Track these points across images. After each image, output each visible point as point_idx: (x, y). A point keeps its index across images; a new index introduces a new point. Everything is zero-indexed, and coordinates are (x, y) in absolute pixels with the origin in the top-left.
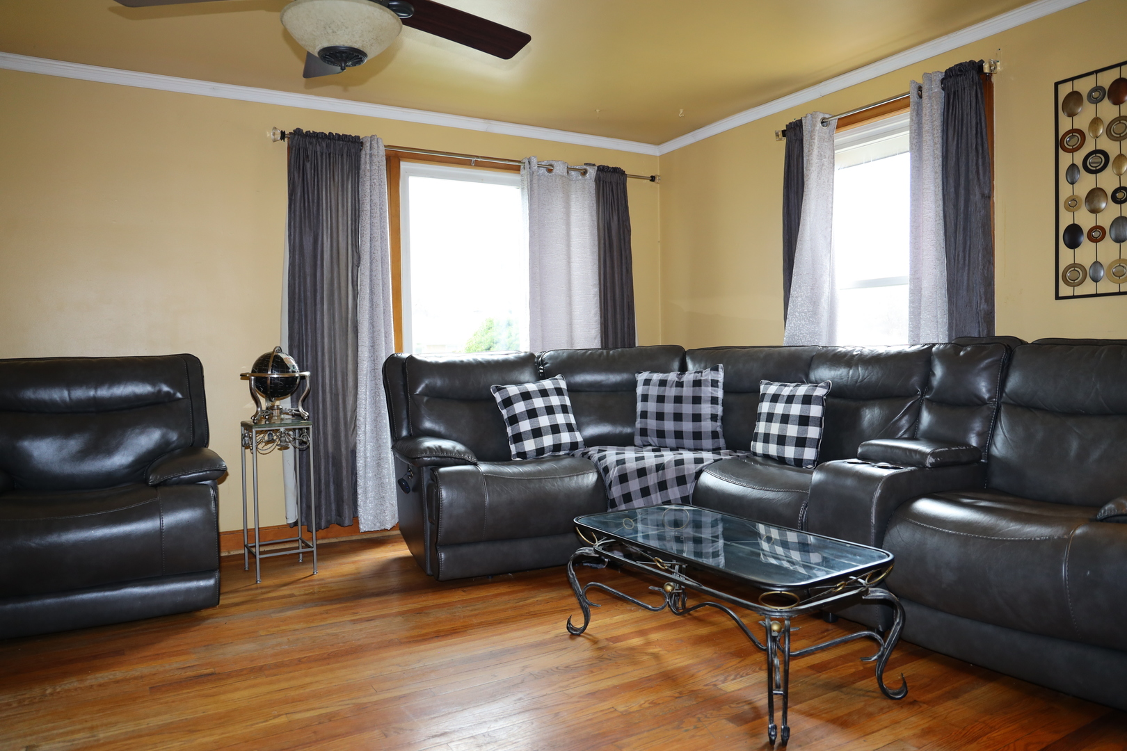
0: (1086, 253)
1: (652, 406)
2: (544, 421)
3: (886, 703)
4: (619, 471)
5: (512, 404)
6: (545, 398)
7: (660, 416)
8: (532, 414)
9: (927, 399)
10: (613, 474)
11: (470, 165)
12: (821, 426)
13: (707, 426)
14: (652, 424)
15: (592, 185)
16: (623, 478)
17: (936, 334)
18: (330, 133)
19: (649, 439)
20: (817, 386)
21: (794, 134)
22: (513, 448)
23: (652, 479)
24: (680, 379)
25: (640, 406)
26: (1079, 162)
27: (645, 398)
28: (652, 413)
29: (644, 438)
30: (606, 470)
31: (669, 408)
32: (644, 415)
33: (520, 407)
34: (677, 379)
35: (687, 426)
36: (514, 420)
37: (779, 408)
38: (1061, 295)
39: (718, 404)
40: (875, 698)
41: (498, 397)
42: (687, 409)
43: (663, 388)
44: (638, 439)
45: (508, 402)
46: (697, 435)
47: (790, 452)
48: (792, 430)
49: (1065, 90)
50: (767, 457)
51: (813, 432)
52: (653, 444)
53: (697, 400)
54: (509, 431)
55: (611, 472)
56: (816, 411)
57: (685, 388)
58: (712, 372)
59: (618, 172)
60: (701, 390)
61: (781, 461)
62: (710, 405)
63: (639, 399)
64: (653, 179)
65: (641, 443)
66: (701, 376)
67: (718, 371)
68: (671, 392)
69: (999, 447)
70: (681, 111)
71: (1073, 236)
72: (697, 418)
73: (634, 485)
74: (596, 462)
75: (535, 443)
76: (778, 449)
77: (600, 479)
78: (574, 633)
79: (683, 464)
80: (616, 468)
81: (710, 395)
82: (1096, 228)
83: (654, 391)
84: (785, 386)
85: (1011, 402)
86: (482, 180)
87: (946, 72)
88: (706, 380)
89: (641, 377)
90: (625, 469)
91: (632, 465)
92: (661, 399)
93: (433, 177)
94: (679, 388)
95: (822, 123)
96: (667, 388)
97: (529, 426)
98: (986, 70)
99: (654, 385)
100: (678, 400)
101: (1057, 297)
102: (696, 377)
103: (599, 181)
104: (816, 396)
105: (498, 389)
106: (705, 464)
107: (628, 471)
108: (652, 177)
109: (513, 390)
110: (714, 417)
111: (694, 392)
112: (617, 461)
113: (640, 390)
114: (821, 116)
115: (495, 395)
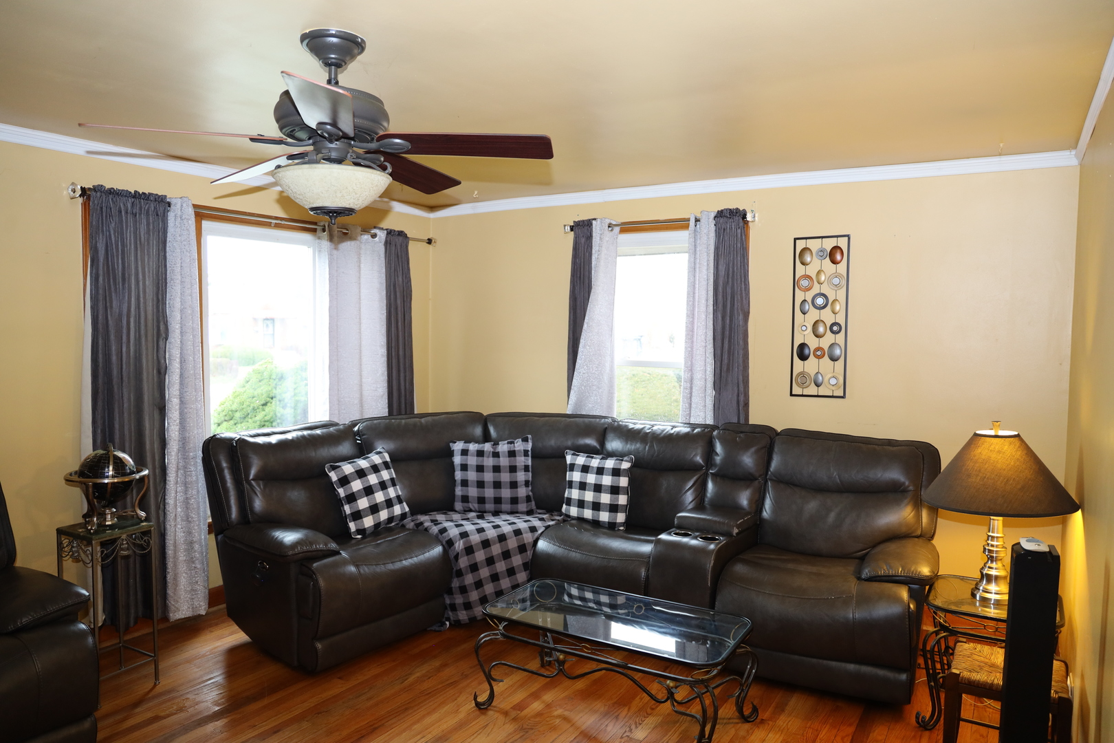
0: (811, 366)
1: (472, 476)
2: (379, 497)
3: (747, 726)
4: (464, 543)
5: (349, 483)
6: (377, 474)
7: (481, 484)
8: (369, 491)
9: (711, 473)
10: (459, 546)
11: (270, 226)
12: (628, 495)
13: (522, 492)
14: (473, 492)
15: (381, 249)
16: (469, 550)
17: (704, 415)
18: (136, 192)
19: (471, 505)
20: (622, 460)
21: (582, 230)
22: (352, 526)
23: (496, 549)
24: (495, 449)
25: (458, 475)
26: (809, 299)
27: (464, 467)
28: (472, 481)
29: (466, 504)
30: (450, 543)
31: (488, 477)
32: (465, 483)
33: (357, 485)
34: (492, 450)
35: (506, 493)
36: (352, 498)
37: (591, 478)
38: (793, 393)
39: (529, 471)
40: (738, 723)
41: (334, 476)
42: (505, 477)
43: (481, 458)
44: (458, 505)
45: (344, 481)
46: (514, 501)
47: (604, 516)
48: (605, 498)
49: (801, 245)
50: (581, 520)
51: (623, 500)
52: (473, 509)
53: (513, 469)
54: (347, 509)
55: (457, 545)
56: (624, 482)
57: (501, 459)
58: (524, 443)
59: (401, 234)
60: (516, 460)
61: (596, 524)
62: (524, 473)
63: (458, 468)
64: (430, 241)
65: (462, 508)
66: (514, 446)
67: (528, 441)
68: (489, 462)
69: (767, 511)
70: (476, 193)
71: (802, 353)
72: (514, 485)
73: (480, 556)
74: (437, 534)
75: (373, 518)
76: (593, 514)
77: (445, 552)
78: (482, 707)
79: (522, 534)
80: (461, 541)
81: (523, 464)
82: (818, 349)
83: (472, 461)
84: (592, 457)
85: (774, 478)
86: (277, 240)
87: (718, 211)
88: (519, 451)
89: (458, 446)
90: (470, 542)
91: (475, 538)
92: (480, 469)
93: (230, 236)
94: (496, 459)
95: (609, 227)
96: (485, 458)
97: (367, 503)
98: (749, 217)
99: (472, 455)
100: (497, 469)
101: (791, 395)
102: (510, 448)
103: (387, 244)
104: (624, 469)
105: (334, 468)
106: (540, 532)
107: (473, 544)
108: (429, 239)
109: (348, 469)
110: (527, 483)
111: (510, 462)
112: (461, 534)
113: (457, 460)
114: (608, 221)
115: (330, 474)
